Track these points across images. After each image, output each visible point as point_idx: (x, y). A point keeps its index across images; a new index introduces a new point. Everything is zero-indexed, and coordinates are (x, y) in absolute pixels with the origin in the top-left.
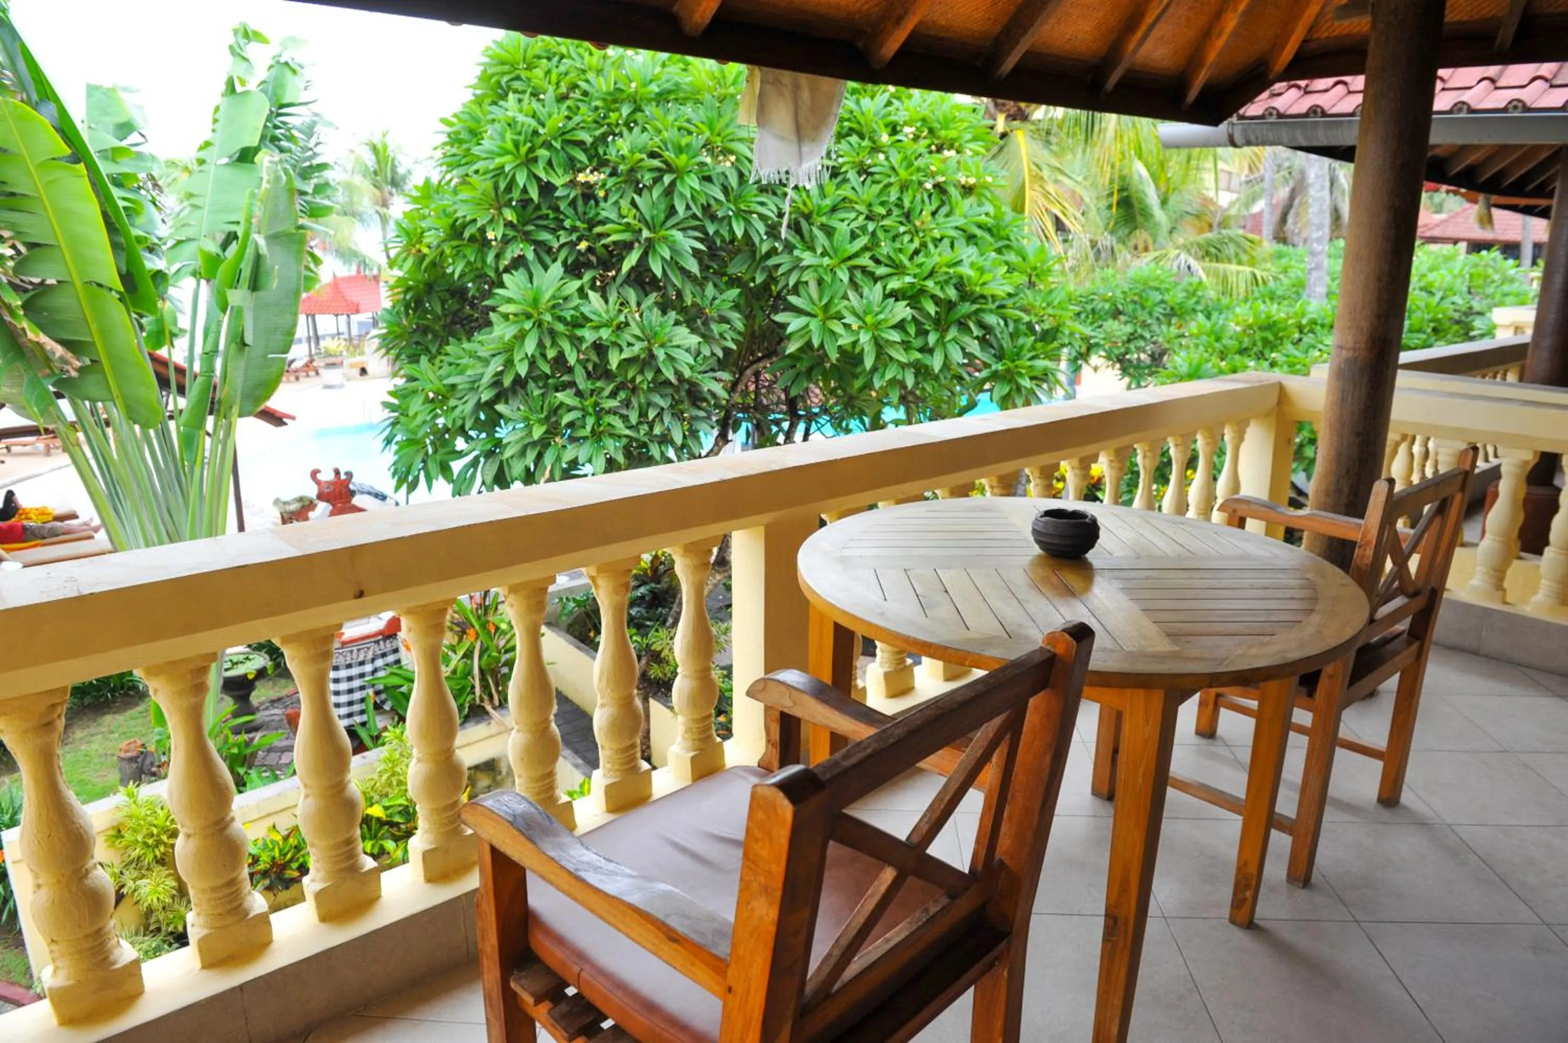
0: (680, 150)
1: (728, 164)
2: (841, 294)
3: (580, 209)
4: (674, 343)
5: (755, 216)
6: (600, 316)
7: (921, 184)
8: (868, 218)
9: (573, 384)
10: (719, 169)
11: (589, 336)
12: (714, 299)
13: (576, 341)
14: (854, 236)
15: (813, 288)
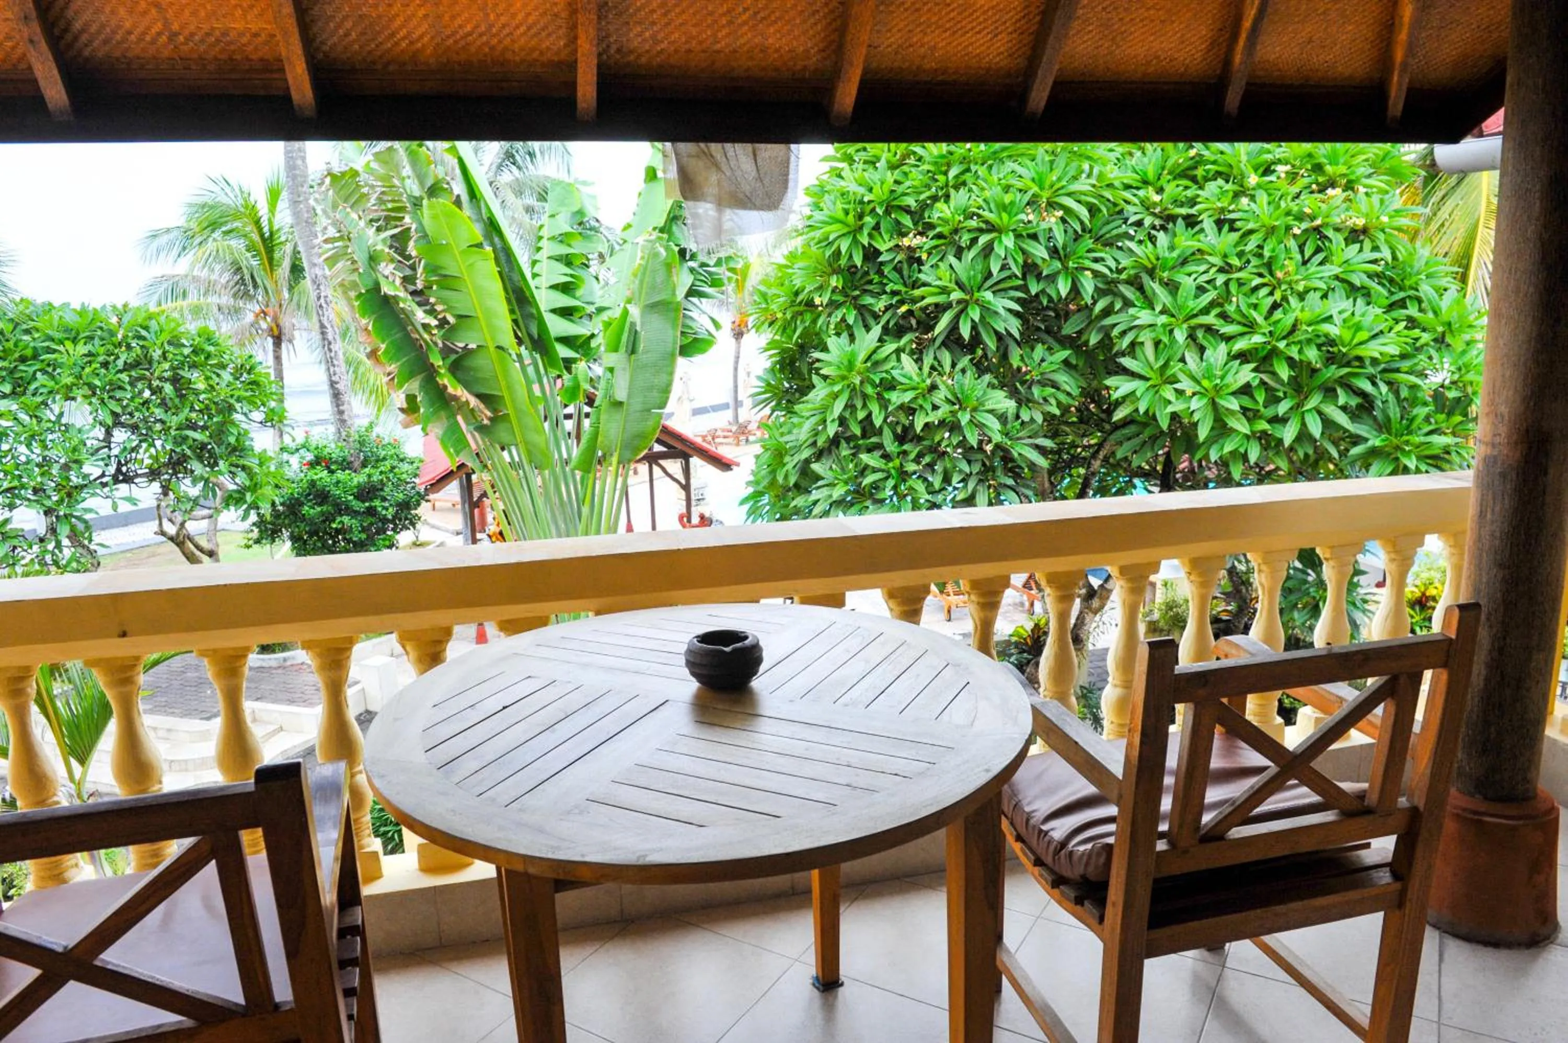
0: (1003, 207)
1: (1053, 220)
2: (1179, 356)
3: (905, 273)
4: (987, 407)
5: (1088, 273)
6: (910, 379)
7: (1288, 228)
8: (1221, 270)
9: (880, 446)
10: (1044, 225)
11: (896, 398)
12: (1043, 360)
13: (884, 404)
14: (1201, 290)
15: (1149, 349)
